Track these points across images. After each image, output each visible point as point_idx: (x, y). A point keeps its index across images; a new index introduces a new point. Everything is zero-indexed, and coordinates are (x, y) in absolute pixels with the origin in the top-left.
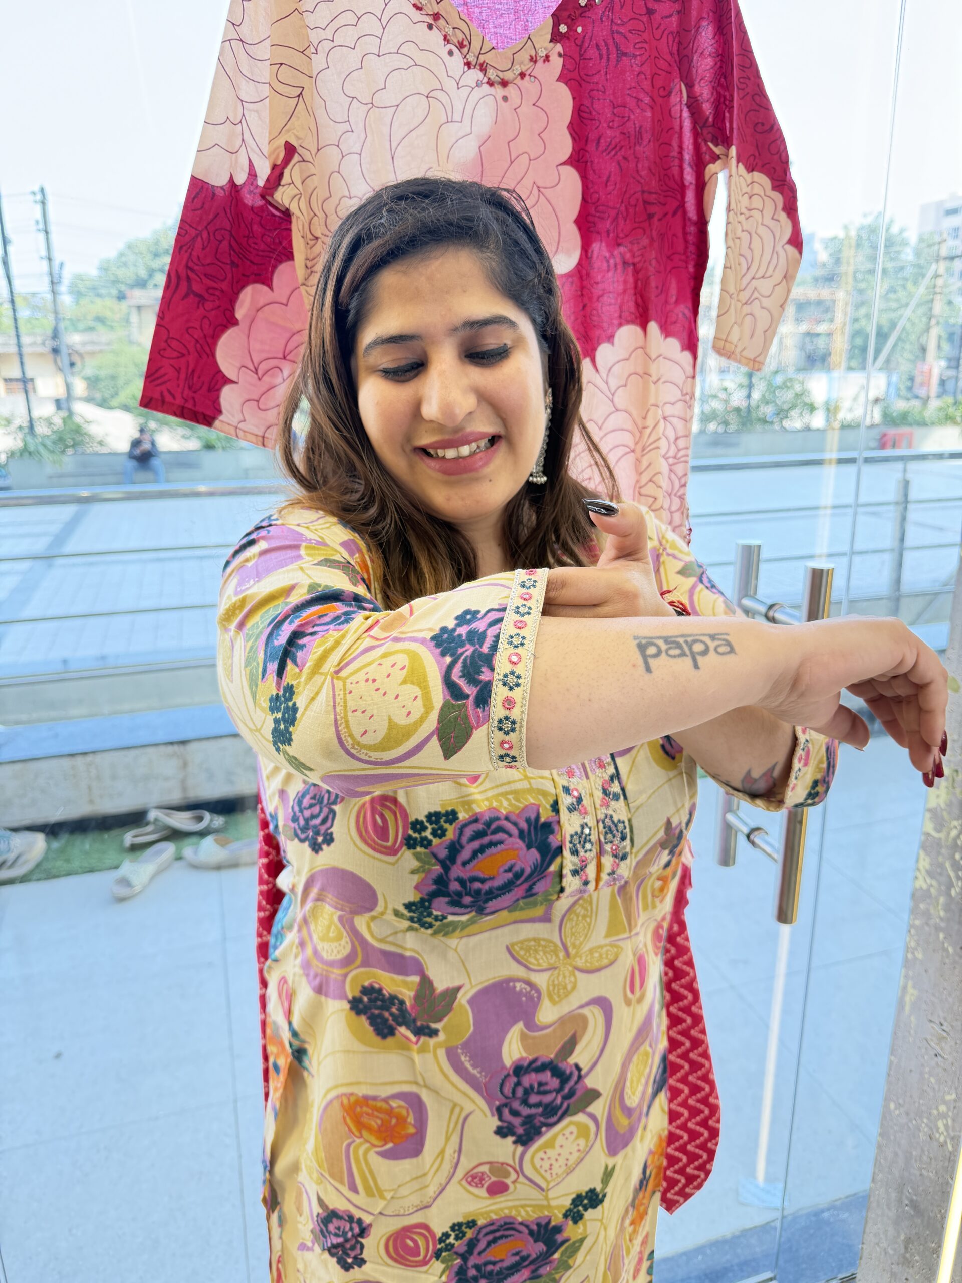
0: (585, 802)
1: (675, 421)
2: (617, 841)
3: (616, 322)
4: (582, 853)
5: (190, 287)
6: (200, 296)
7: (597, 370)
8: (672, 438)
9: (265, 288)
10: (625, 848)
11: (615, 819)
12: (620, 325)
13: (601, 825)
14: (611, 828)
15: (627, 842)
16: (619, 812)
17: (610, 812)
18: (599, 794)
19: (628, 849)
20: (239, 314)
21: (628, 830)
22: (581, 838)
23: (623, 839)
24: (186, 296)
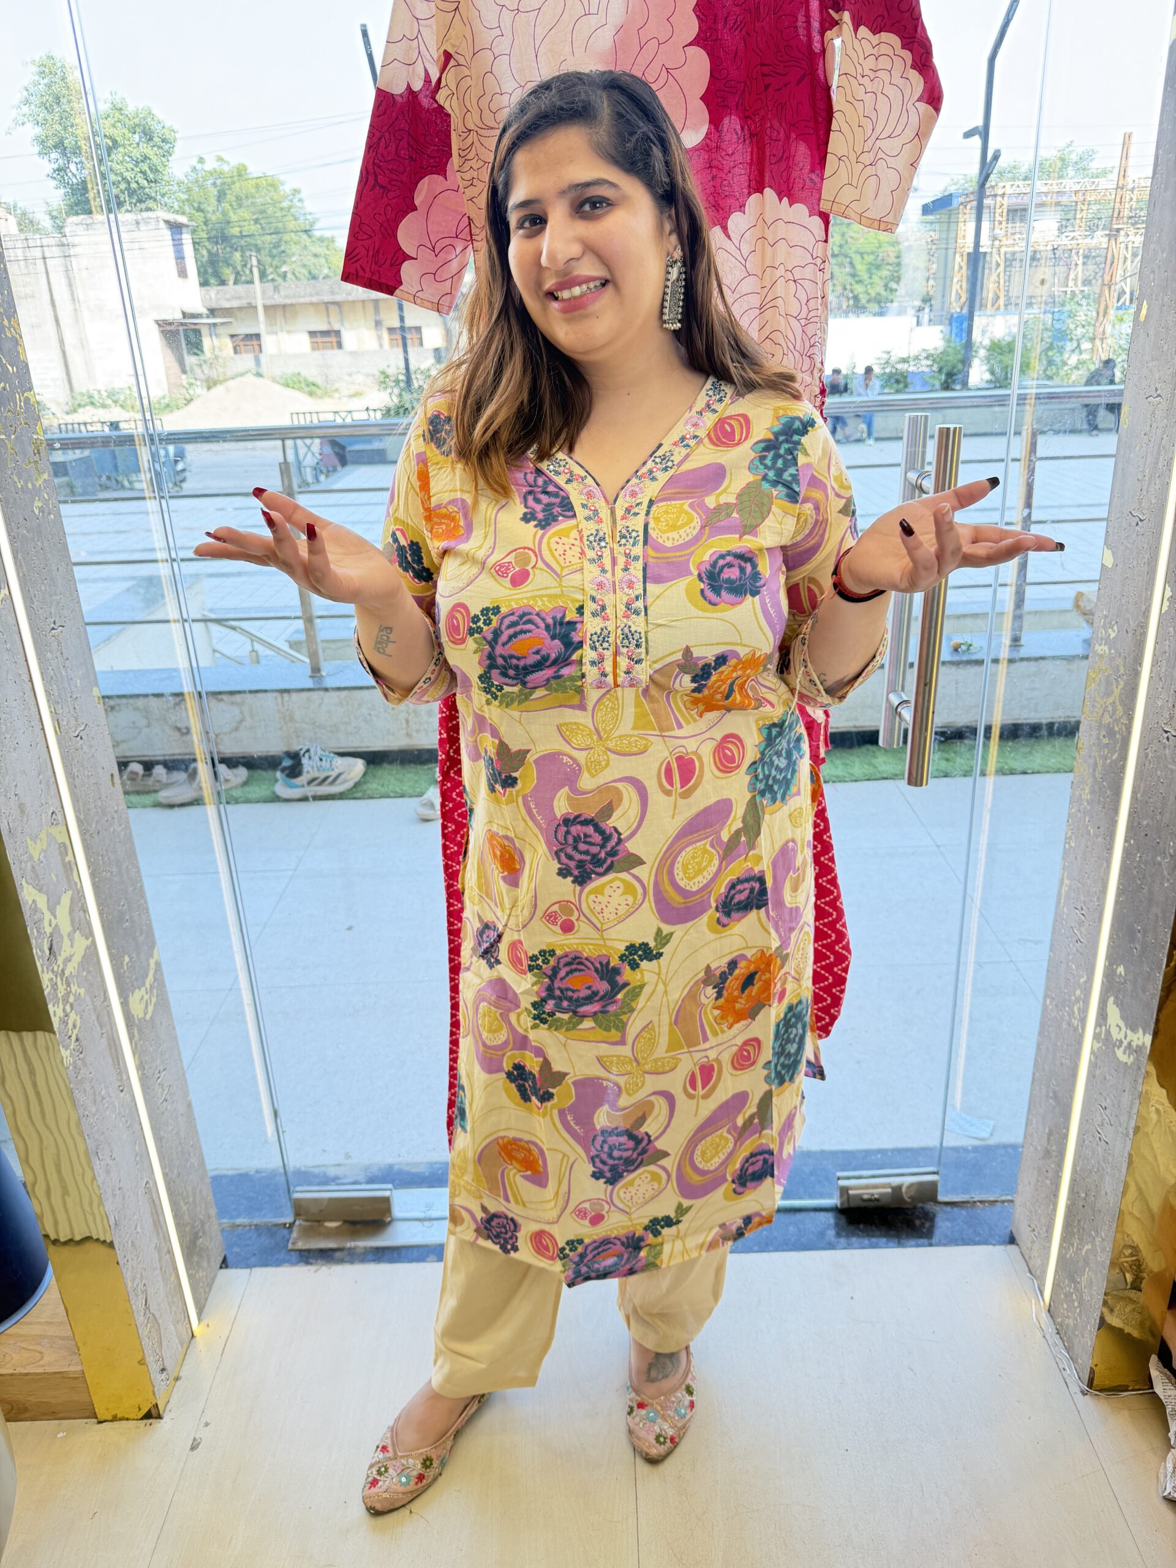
0: (608, 611)
1: (806, 284)
2: (632, 647)
3: (746, 191)
4: (600, 650)
5: (376, 180)
6: (383, 187)
7: (729, 237)
8: (804, 299)
9: (441, 178)
10: (640, 653)
11: (633, 629)
12: (750, 194)
13: (619, 632)
14: (628, 636)
15: (643, 650)
16: (638, 624)
17: (630, 623)
18: (621, 608)
19: (643, 656)
20: (417, 202)
21: (643, 639)
22: (602, 637)
23: (638, 646)
24: (373, 189)
